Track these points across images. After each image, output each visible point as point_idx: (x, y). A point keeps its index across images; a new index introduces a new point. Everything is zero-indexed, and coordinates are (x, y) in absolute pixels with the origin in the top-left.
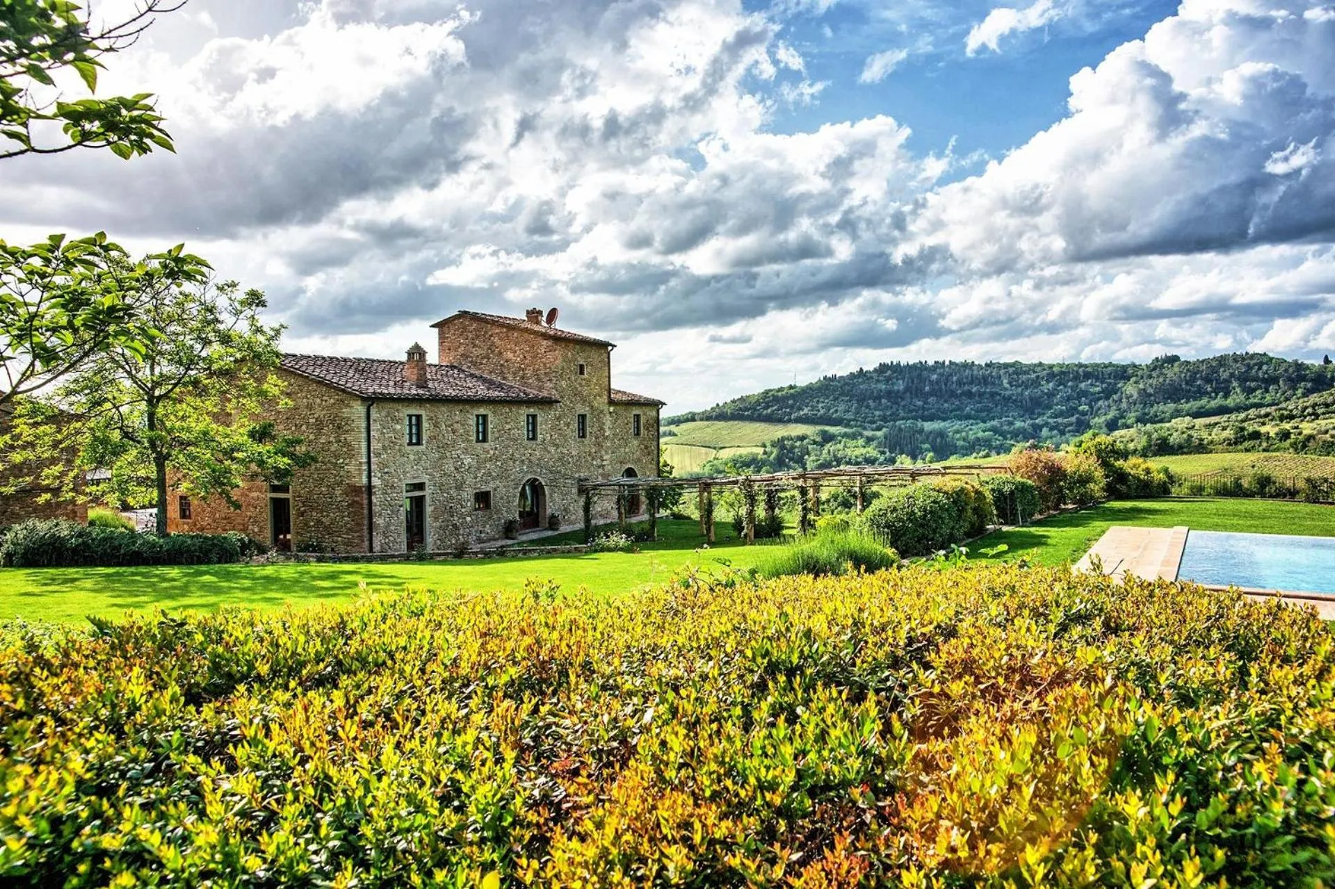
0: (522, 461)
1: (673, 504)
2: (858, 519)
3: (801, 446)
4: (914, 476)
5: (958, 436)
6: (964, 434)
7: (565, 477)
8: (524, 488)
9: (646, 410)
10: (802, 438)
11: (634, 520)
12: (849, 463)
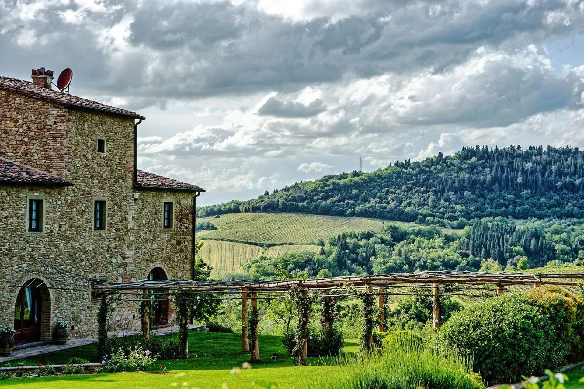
0: (22, 258)
1: (210, 314)
2: (434, 335)
3: (366, 246)
4: (502, 284)
5: (557, 237)
6: (564, 235)
7: (77, 277)
8: (22, 292)
9: (180, 196)
10: (368, 236)
11: (161, 332)
12: (423, 267)
